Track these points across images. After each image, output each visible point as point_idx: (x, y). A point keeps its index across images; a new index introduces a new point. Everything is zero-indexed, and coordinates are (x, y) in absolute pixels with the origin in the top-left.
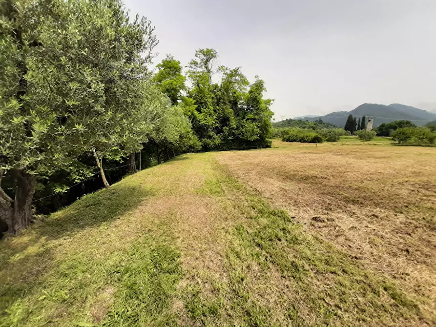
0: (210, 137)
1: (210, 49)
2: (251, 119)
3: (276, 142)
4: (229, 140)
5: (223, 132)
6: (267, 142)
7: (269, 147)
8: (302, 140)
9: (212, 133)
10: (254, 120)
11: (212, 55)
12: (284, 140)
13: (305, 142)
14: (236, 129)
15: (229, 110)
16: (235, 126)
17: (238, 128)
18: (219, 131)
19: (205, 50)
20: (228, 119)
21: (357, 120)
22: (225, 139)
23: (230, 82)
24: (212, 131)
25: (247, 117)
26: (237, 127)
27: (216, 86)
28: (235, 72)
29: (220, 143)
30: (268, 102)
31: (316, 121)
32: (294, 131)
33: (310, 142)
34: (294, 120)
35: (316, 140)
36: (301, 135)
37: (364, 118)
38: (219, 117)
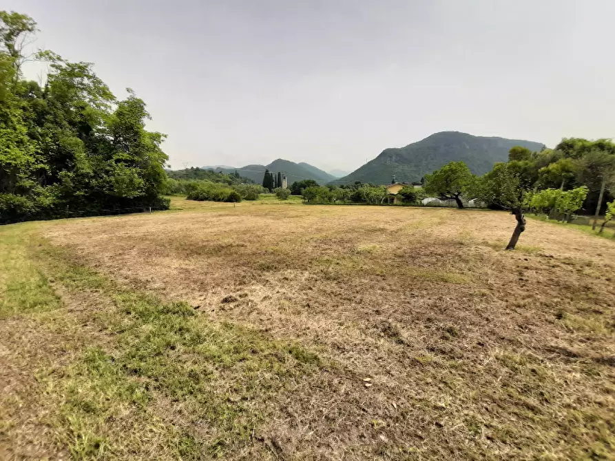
0: (23, 191)
1: (20, 13)
2: (126, 161)
3: (177, 201)
4: (77, 197)
5: (59, 181)
6: (161, 201)
7: (166, 208)
8: (216, 198)
9: (27, 183)
10: (130, 163)
11: (24, 25)
12: (190, 198)
13: (219, 200)
14: (92, 177)
15: (71, 140)
16: (90, 171)
17: (96, 175)
18: (46, 179)
19: (9, 13)
20: (71, 157)
21: (274, 176)
22: (67, 195)
23: (71, 86)
24: (29, 178)
25: (115, 157)
26: (95, 172)
27: (33, 87)
28: (81, 70)
29: (54, 204)
30: (156, 137)
31: (231, 174)
32: (204, 185)
33: (226, 201)
34: (203, 170)
35: (233, 198)
36: (213, 191)
37: (279, 174)
38: (46, 151)
